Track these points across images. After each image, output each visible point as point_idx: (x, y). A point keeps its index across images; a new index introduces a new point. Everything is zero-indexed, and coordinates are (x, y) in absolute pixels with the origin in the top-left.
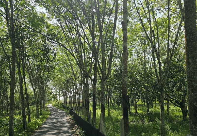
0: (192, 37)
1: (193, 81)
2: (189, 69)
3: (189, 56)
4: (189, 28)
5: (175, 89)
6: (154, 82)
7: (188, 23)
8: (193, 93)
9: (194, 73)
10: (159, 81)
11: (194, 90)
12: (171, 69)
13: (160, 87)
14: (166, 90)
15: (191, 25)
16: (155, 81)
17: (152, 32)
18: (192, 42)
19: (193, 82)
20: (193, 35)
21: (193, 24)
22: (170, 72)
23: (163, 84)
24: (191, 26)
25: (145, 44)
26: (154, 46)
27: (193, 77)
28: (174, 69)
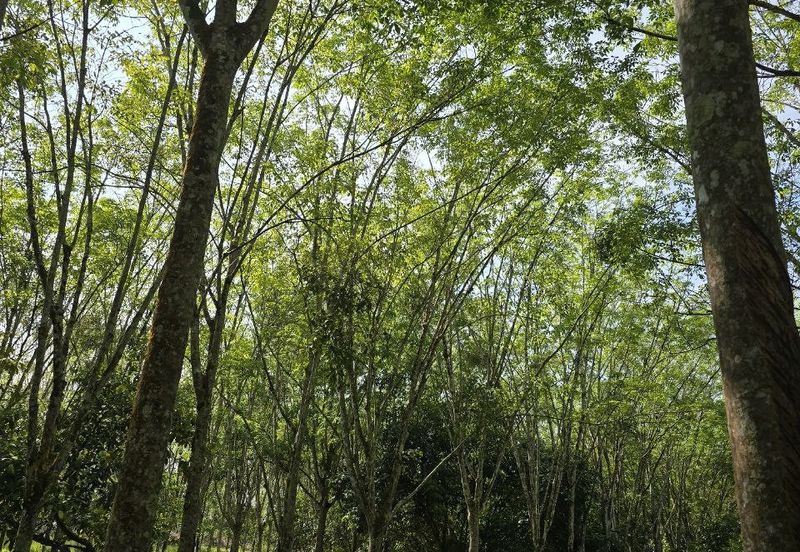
0: (171, 331)
1: (138, 487)
2: (137, 442)
3: (148, 397)
4: (170, 300)
5: (96, 496)
6: (15, 458)
7: (173, 282)
8: (123, 534)
9: (148, 458)
10: (35, 457)
11: (130, 522)
12: (103, 410)
13: (30, 484)
14: (57, 499)
15: (180, 292)
16: (20, 455)
17: (64, 247)
18: (169, 349)
19: (136, 493)
20: (176, 328)
21: (185, 291)
22: (97, 422)
23: (49, 474)
24: (177, 297)
25: (23, 284)
26: (57, 308)
27: (140, 472)
28: (115, 413)
